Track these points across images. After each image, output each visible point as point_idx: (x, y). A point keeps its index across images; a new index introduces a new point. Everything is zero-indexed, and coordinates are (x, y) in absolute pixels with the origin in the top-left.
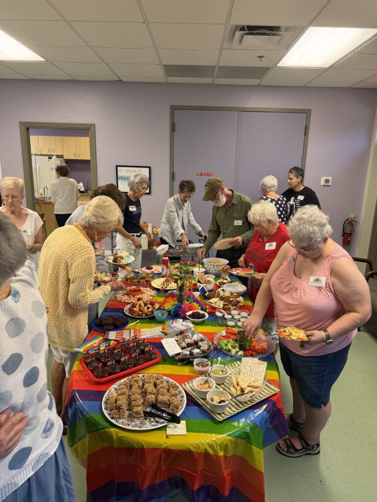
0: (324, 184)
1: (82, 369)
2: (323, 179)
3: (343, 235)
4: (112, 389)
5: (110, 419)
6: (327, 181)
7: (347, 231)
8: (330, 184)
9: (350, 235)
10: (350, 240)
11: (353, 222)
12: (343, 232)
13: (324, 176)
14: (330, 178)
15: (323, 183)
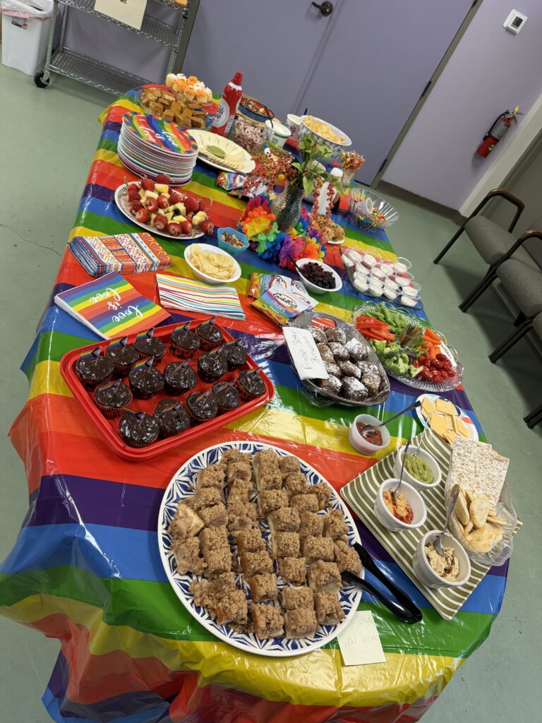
0: (510, 26)
1: (71, 395)
2: (515, 14)
3: (485, 138)
4: (176, 488)
5: (192, 611)
6: (518, 22)
7: (495, 134)
8: (518, 30)
9: (496, 141)
10: (490, 151)
11: (512, 123)
12: (489, 132)
13: (517, 10)
14: (524, 18)
15: (508, 22)
